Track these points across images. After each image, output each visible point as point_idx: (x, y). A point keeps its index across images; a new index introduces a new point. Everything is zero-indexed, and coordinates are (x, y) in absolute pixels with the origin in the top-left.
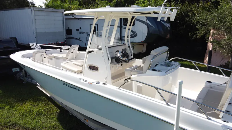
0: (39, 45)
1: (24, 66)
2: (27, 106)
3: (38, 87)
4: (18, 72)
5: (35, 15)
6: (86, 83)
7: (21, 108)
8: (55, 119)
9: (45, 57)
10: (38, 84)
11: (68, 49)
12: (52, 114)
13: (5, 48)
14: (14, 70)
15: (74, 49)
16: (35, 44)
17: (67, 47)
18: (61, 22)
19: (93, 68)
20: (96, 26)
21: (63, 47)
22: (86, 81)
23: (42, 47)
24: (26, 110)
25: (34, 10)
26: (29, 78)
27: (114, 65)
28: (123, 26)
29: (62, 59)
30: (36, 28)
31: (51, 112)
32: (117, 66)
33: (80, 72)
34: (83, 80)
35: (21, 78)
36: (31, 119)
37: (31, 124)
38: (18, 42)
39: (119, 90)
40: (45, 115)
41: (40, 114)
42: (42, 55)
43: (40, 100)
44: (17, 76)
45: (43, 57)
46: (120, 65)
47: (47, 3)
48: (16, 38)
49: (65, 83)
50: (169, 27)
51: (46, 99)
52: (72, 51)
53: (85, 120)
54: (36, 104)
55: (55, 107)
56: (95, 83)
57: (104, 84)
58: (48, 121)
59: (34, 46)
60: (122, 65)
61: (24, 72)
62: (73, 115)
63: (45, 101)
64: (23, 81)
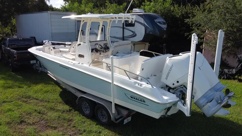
0: (50, 42)
1: (37, 55)
2: (39, 87)
3: (49, 75)
4: (35, 64)
5: (51, 18)
6: (72, 64)
7: (35, 88)
8: (58, 95)
9: (52, 50)
10: (49, 72)
11: (70, 45)
12: (56, 92)
13: (26, 45)
14: (32, 62)
15: (74, 44)
16: (47, 41)
17: (69, 43)
18: (74, 24)
19: (81, 56)
20: (103, 27)
21: (66, 43)
22: (72, 62)
23: (53, 44)
24: (38, 89)
25: (50, 14)
26: (42, 68)
27: (94, 54)
28: (125, 27)
29: (65, 52)
30: (51, 29)
31: (56, 91)
32: (96, 54)
33: (74, 60)
34: (71, 62)
35: (37, 69)
36: (41, 94)
37: (40, 97)
38: (37, 41)
39: (89, 67)
40: (51, 92)
41: (47, 92)
42: (49, 48)
43: (49, 84)
44: (34, 67)
45: (50, 49)
46: (98, 54)
47: (65, 6)
48: (35, 38)
49: (61, 65)
50: (165, 27)
51: (54, 83)
52: (73, 46)
53: (76, 92)
54: (46, 86)
55: (59, 88)
56: (77, 64)
57: (82, 64)
58: (53, 96)
59: (46, 43)
60: (100, 54)
61: (39, 63)
62: (69, 91)
63: (53, 84)
64: (38, 70)
